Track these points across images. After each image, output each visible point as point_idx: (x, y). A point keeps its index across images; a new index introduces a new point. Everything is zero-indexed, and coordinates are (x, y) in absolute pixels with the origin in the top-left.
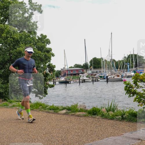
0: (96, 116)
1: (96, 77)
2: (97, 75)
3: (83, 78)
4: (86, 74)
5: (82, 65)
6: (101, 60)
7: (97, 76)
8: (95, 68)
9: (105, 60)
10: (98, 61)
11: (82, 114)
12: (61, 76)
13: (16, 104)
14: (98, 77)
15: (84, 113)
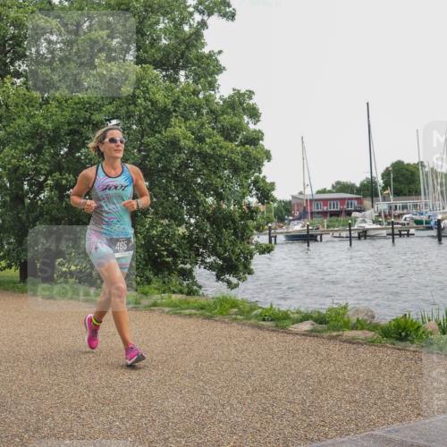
0: (408, 343)
1: (402, 221)
2: (407, 216)
3: (363, 225)
4: (370, 213)
5: (358, 185)
6: (418, 170)
7: (405, 219)
8: (398, 193)
9: (432, 169)
10: (409, 173)
11: (362, 337)
12: (291, 218)
13: (162, 298)
14: (408, 224)
15: (370, 334)
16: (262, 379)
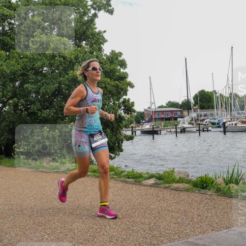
0: (207, 190)
1: (204, 123)
2: (206, 120)
3: (183, 125)
4: (187, 119)
5: (180, 103)
6: (213, 95)
7: (206, 122)
8: (202, 108)
9: (221, 95)
10: (208, 97)
11: (182, 187)
14: (208, 125)
15: (187, 185)
16: (127, 211)
